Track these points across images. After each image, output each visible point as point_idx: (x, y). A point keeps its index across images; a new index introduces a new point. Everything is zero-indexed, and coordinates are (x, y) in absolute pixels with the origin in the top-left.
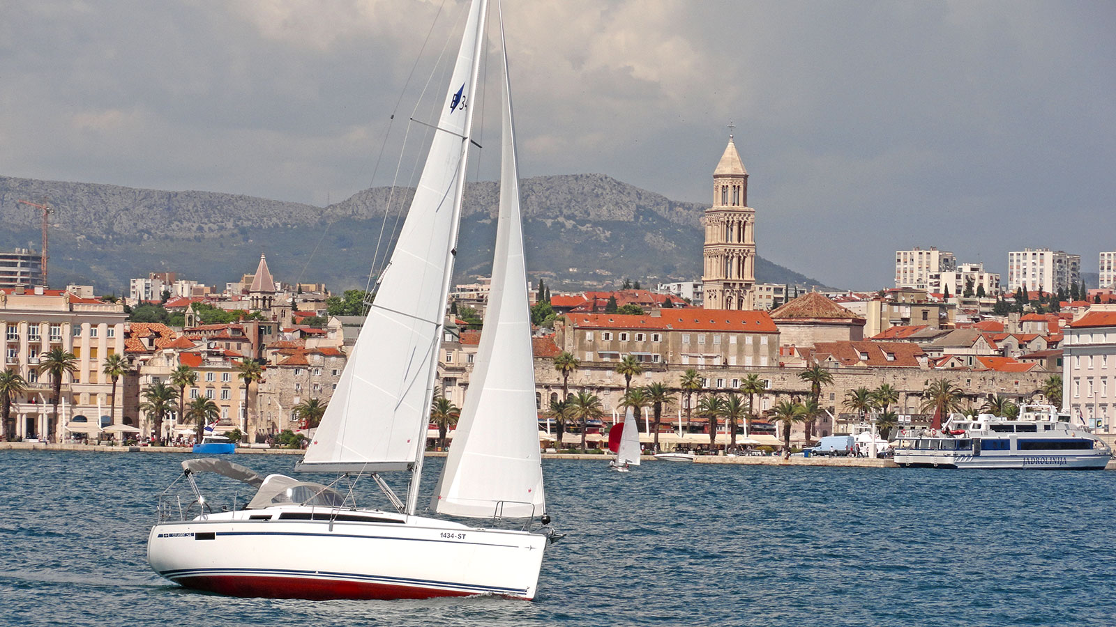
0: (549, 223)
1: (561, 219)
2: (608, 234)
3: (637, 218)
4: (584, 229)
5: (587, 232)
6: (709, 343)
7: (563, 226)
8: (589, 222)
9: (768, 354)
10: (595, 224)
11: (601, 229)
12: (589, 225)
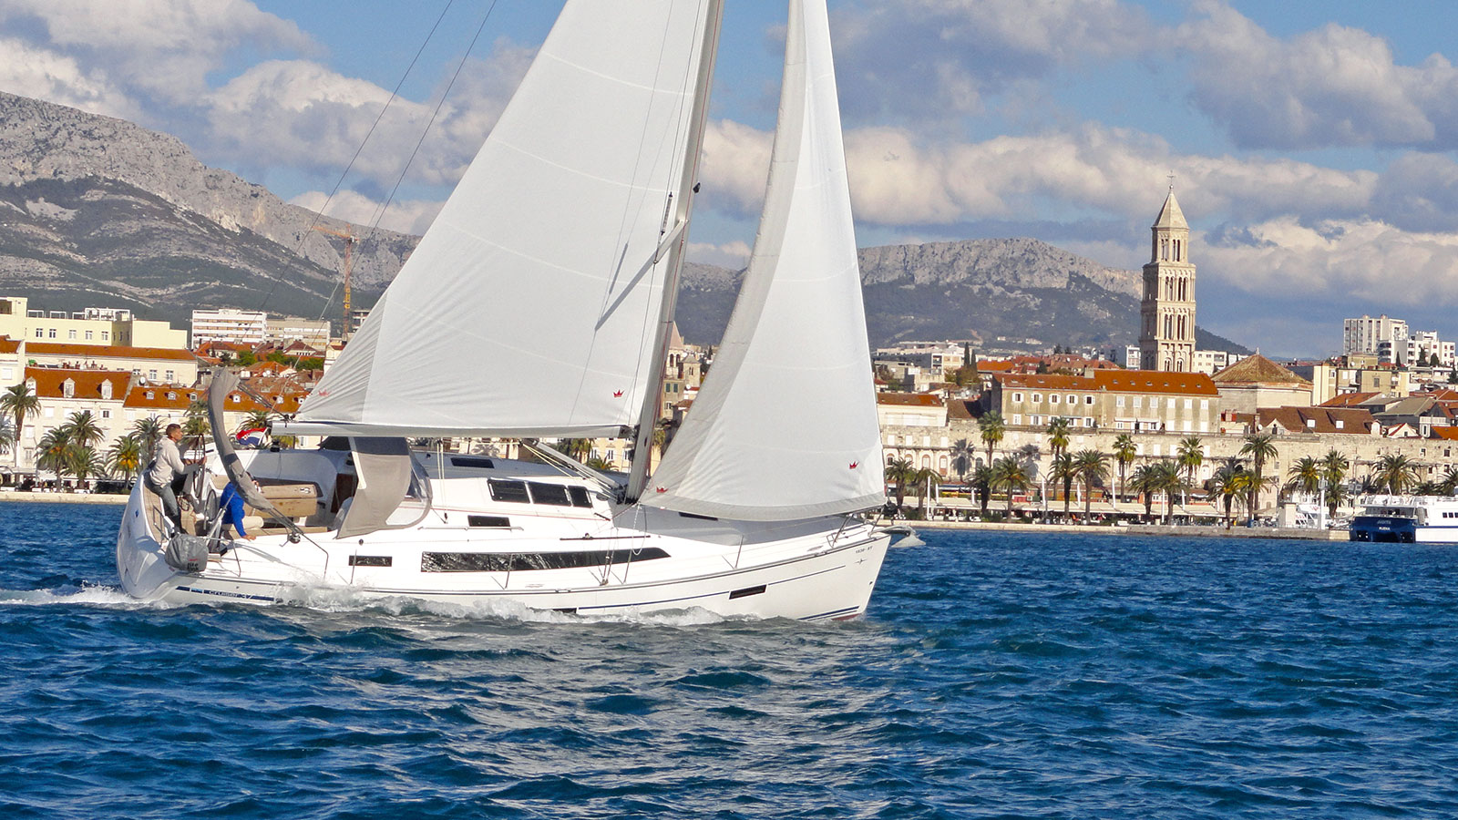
0: (976, 289)
1: (989, 285)
2: (1038, 301)
3: (1069, 284)
4: (1012, 296)
5: (1016, 299)
6: (1146, 405)
7: (990, 292)
8: (1019, 288)
9: (1208, 419)
10: (1025, 291)
11: (1031, 296)
12: (1020, 292)
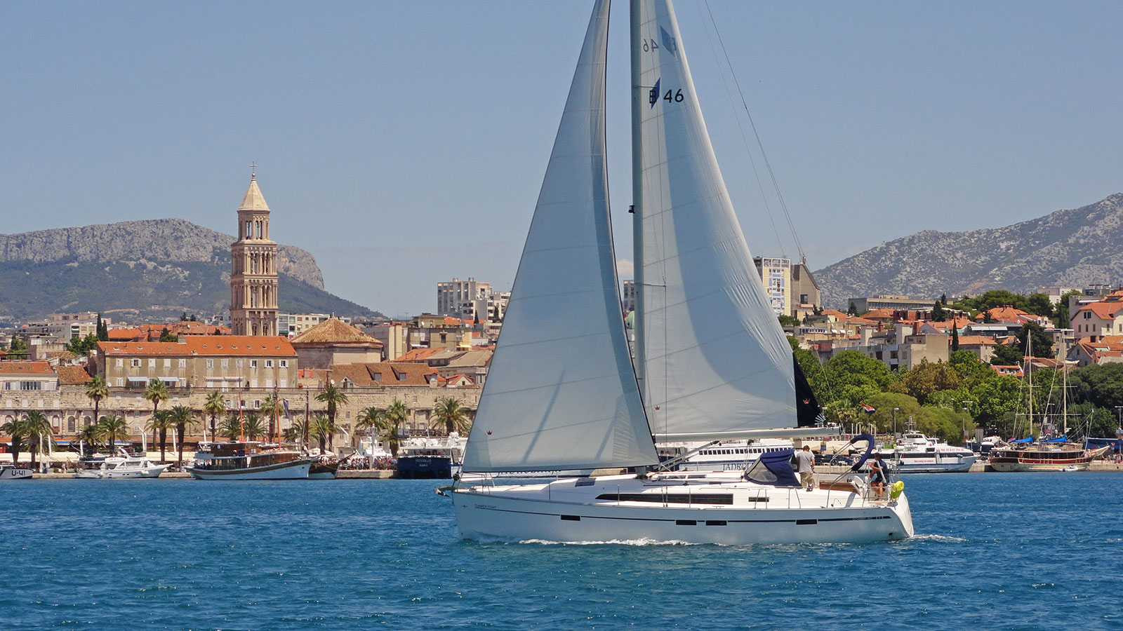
0: (132, 264)
1: (143, 261)
2: (187, 273)
3: (213, 258)
4: (164, 269)
5: (167, 272)
6: (232, 368)
7: (144, 267)
8: (169, 262)
9: (286, 377)
10: (175, 265)
11: (180, 269)
12: (169, 266)
